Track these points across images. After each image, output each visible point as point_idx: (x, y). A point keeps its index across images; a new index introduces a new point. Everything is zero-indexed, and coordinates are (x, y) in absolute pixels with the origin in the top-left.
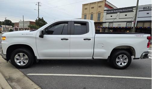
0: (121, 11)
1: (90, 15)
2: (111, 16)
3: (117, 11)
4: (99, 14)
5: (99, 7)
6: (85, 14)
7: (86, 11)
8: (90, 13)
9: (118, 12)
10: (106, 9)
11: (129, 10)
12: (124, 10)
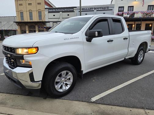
0: (63, 11)
1: (28, 12)
2: (54, 15)
3: (59, 10)
4: (40, 13)
5: (38, 5)
6: (20, 11)
7: (21, 8)
8: (28, 10)
9: (61, 11)
10: (46, 7)
11: (71, 10)
12: (66, 10)
